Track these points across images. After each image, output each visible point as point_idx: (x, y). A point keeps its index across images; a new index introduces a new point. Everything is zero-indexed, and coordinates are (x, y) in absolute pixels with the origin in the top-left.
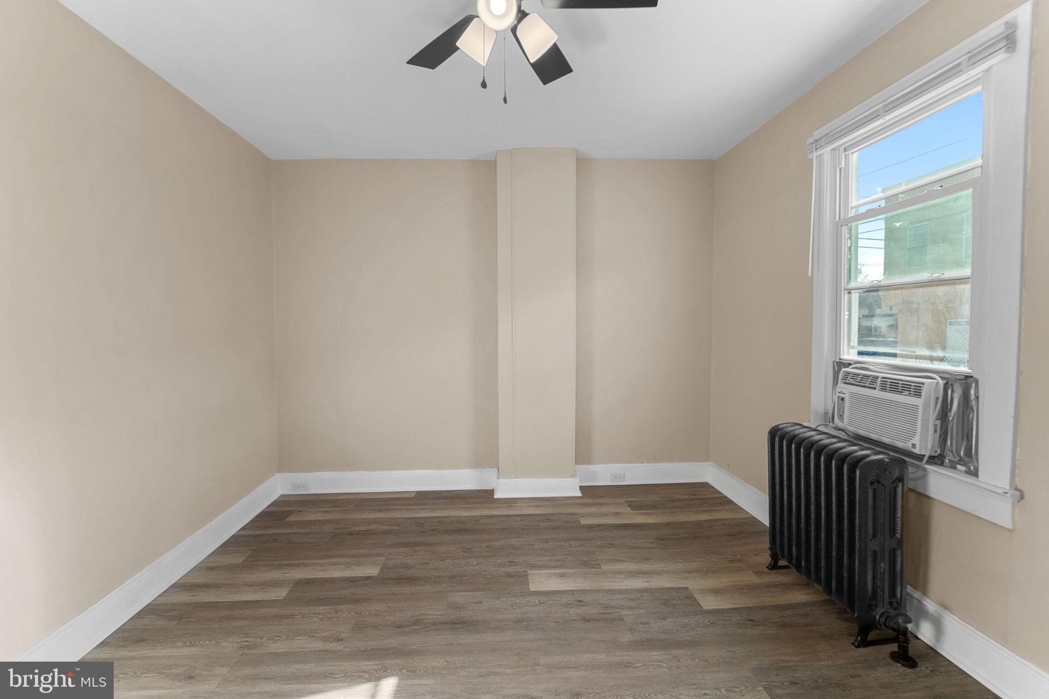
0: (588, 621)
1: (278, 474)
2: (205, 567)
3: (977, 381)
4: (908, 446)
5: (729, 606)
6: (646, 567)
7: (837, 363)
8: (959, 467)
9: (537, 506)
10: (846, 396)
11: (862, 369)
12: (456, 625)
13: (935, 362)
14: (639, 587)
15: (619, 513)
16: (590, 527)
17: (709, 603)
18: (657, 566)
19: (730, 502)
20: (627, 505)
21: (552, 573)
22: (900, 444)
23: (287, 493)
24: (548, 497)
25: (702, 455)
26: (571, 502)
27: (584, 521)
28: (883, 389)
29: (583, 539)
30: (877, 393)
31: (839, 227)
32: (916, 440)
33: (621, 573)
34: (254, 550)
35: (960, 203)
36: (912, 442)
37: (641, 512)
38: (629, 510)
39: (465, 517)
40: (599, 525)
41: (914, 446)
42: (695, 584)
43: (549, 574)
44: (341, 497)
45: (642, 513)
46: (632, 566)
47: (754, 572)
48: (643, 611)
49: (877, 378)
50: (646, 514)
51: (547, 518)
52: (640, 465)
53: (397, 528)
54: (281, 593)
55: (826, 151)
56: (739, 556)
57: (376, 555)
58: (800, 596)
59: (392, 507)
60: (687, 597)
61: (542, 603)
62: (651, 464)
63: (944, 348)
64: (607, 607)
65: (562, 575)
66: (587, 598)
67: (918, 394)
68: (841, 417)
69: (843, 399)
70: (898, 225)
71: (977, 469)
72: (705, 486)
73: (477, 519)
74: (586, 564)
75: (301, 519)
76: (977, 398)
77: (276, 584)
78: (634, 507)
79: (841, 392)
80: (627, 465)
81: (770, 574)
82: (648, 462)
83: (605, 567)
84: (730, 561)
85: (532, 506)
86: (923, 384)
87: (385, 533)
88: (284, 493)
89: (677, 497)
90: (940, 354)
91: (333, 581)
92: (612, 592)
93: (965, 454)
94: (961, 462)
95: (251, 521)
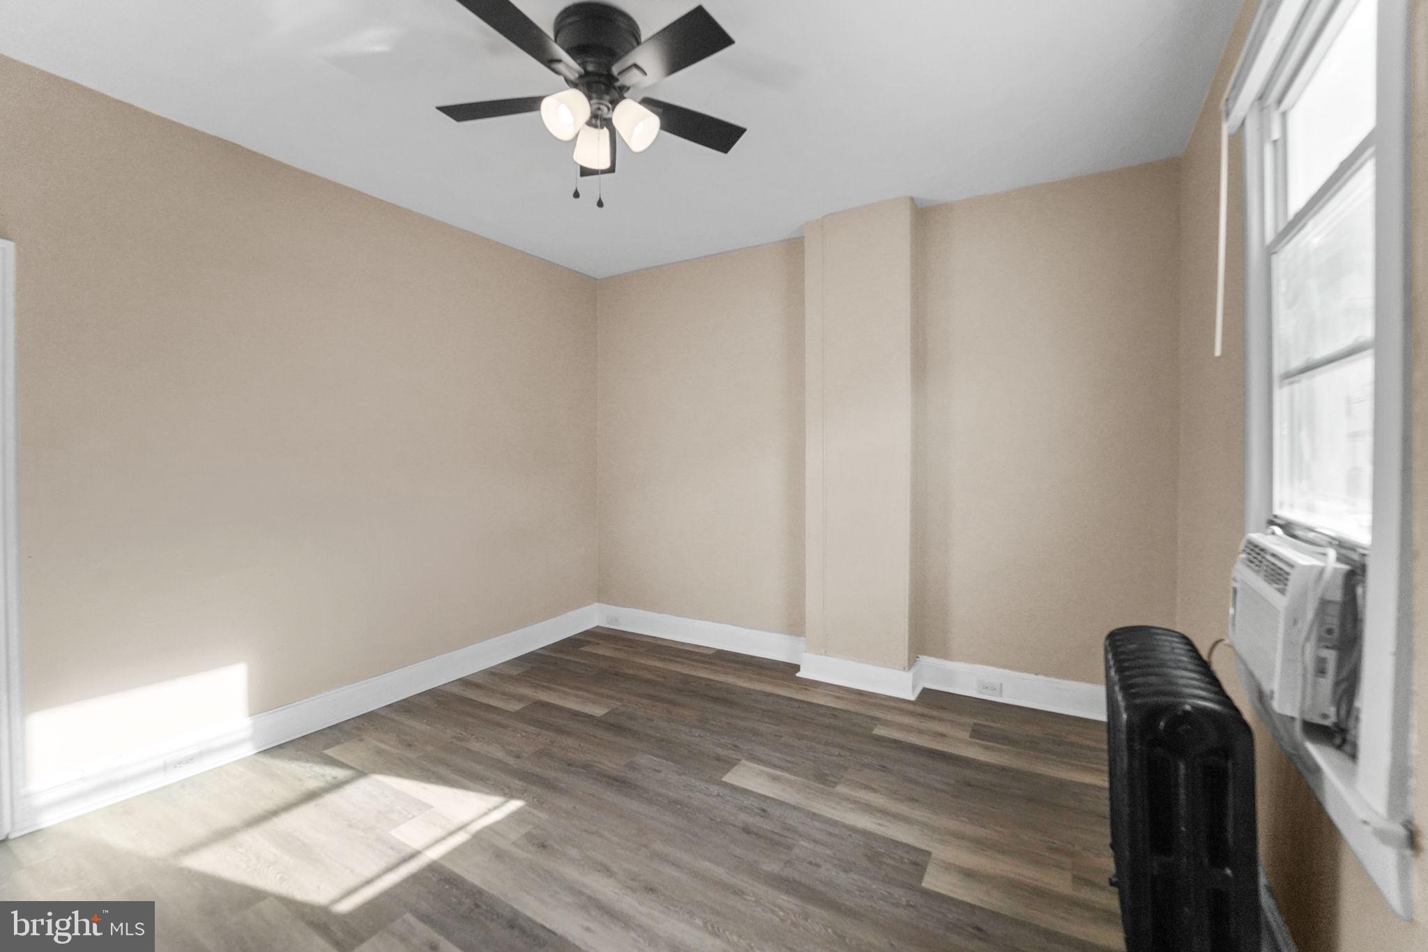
0: (746, 833)
1: (597, 604)
2: (491, 673)
5: (966, 899)
6: (901, 808)
15: (944, 736)
16: (878, 740)
17: (938, 882)
18: (919, 814)
20: (968, 729)
21: (764, 772)
23: (602, 626)
24: (866, 691)
26: (892, 704)
29: (850, 750)
33: (855, 802)
34: (532, 667)
37: (982, 742)
38: (965, 735)
40: (895, 741)
42: (947, 853)
43: (762, 771)
44: (644, 639)
45: (978, 744)
46: (880, 801)
48: (829, 852)
50: (987, 748)
51: (834, 713)
53: (662, 680)
54: (515, 707)
57: (616, 699)
59: (677, 659)
60: (913, 862)
61: (720, 795)
62: (1053, 679)
64: (789, 830)
65: (775, 778)
66: (776, 812)
71: (1356, 744)
73: (748, 692)
74: (821, 778)
75: (594, 651)
77: (520, 698)
78: (977, 733)
80: (1008, 672)
83: (840, 789)
87: (646, 681)
88: (600, 625)
91: (561, 709)
92: (815, 816)
95: (555, 643)
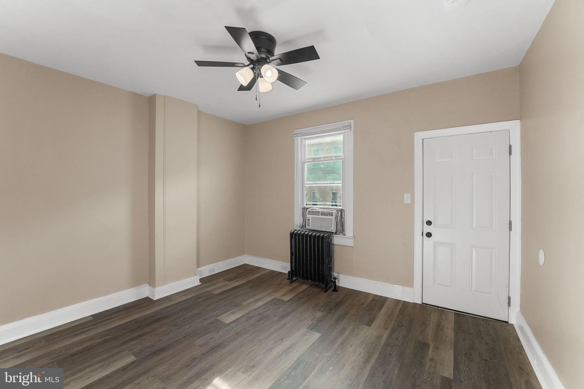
0: (259, 321)
3: (344, 211)
4: (330, 230)
5: (291, 297)
6: (257, 298)
7: (303, 208)
8: (341, 234)
9: (185, 295)
10: (310, 219)
11: (312, 209)
12: (214, 349)
13: (333, 206)
14: (262, 304)
15: (226, 285)
16: (221, 294)
17: (286, 298)
18: (260, 296)
19: (260, 268)
20: (225, 281)
22: (328, 230)
24: (186, 290)
25: (241, 252)
26: (197, 288)
27: (216, 292)
28: (322, 215)
29: (224, 298)
30: (320, 216)
31: (303, 164)
32: (332, 228)
33: (252, 303)
35: (339, 163)
36: (332, 229)
37: (233, 281)
38: (228, 282)
39: (149, 314)
40: (224, 292)
41: (332, 230)
42: (277, 295)
43: (227, 315)
46: (252, 299)
47: (288, 286)
48: (272, 310)
49: (319, 212)
50: (236, 281)
51: (197, 298)
52: (220, 262)
55: (299, 138)
56: (280, 283)
57: (118, 353)
58: (304, 287)
60: (279, 300)
61: (237, 324)
62: (224, 261)
63: (335, 202)
64: (260, 314)
65: (233, 313)
66: (251, 315)
67: (332, 215)
68: (309, 225)
69: (309, 220)
70: (322, 166)
71: (345, 234)
72: (245, 265)
73: (159, 312)
74: (236, 306)
76: (344, 215)
78: (230, 280)
79: (309, 217)
80: (215, 264)
81: (292, 284)
82: (223, 260)
83: (245, 303)
84: (279, 285)
85: (182, 296)
86: (333, 212)
89: (240, 272)
90: (334, 204)
92: (256, 309)
93: (342, 230)
94: (341, 232)
